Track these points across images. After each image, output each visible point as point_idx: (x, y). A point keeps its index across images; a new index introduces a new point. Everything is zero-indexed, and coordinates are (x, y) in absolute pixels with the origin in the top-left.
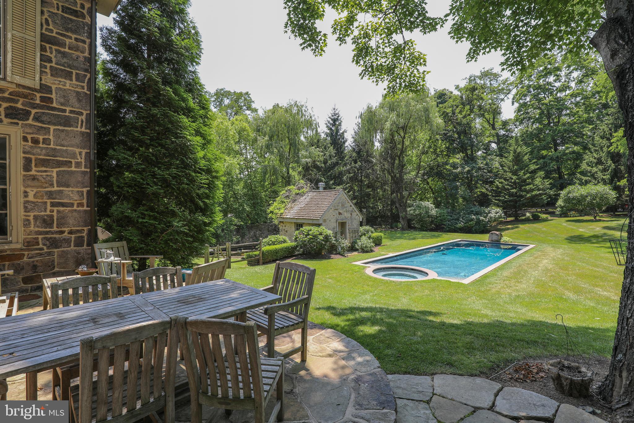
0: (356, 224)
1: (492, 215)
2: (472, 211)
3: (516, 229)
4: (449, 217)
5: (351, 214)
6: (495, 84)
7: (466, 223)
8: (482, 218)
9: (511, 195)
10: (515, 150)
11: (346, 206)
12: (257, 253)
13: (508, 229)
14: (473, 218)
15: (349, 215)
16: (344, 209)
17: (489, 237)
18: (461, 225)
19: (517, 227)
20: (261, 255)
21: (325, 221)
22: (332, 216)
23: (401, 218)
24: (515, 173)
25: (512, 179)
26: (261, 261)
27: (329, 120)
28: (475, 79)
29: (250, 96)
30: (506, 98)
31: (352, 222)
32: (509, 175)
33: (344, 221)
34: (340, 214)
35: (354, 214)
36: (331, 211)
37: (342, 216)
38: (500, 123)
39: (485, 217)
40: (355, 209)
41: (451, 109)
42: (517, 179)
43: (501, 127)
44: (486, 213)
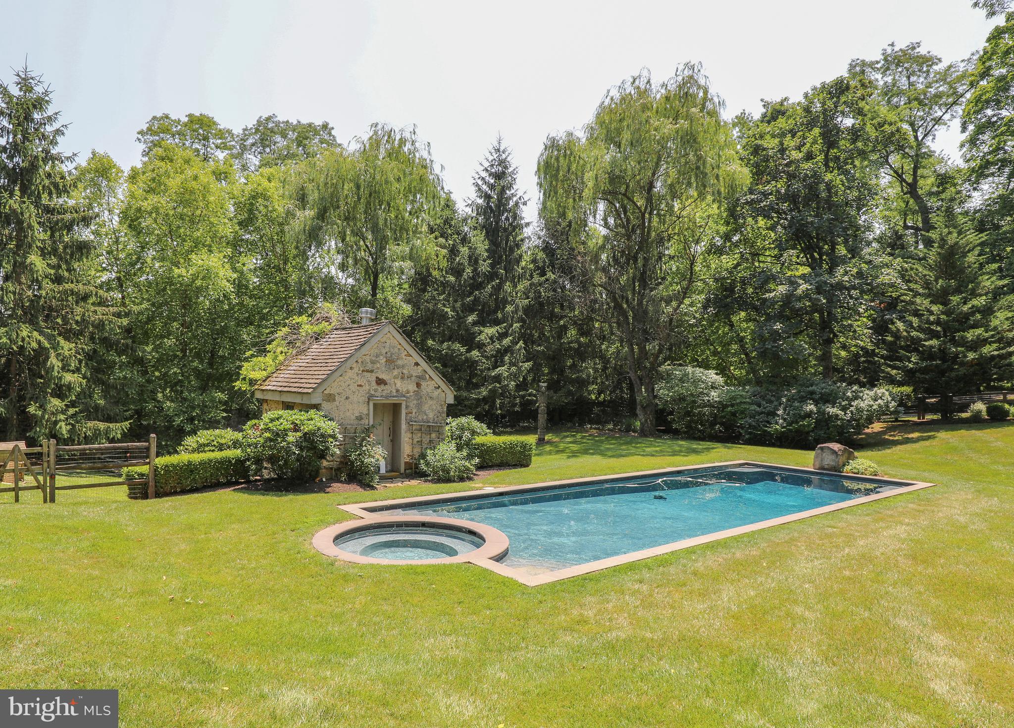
0: (432, 410)
1: (863, 405)
2: (812, 393)
3: (927, 443)
4: (754, 407)
5: (418, 385)
6: (920, 82)
7: (790, 424)
8: (832, 410)
9: (928, 355)
10: (942, 239)
11: (400, 362)
12: (145, 469)
13: (907, 441)
14: (811, 411)
15: (412, 387)
16: (396, 372)
17: (816, 457)
18: (778, 425)
19: (929, 438)
20: (151, 476)
21: (330, 398)
22: (354, 387)
23: (639, 407)
24: (941, 297)
25: (931, 313)
26: (151, 490)
27: (484, 174)
28: (863, 72)
29: (333, 132)
30: (947, 117)
31: (419, 406)
32: (922, 303)
33: (394, 400)
34: (380, 382)
35: (428, 387)
36: (350, 374)
37: (387, 389)
38: (931, 180)
39: (844, 409)
40: (431, 372)
41: (777, 140)
42: (943, 313)
43: (935, 189)
44: (848, 399)
